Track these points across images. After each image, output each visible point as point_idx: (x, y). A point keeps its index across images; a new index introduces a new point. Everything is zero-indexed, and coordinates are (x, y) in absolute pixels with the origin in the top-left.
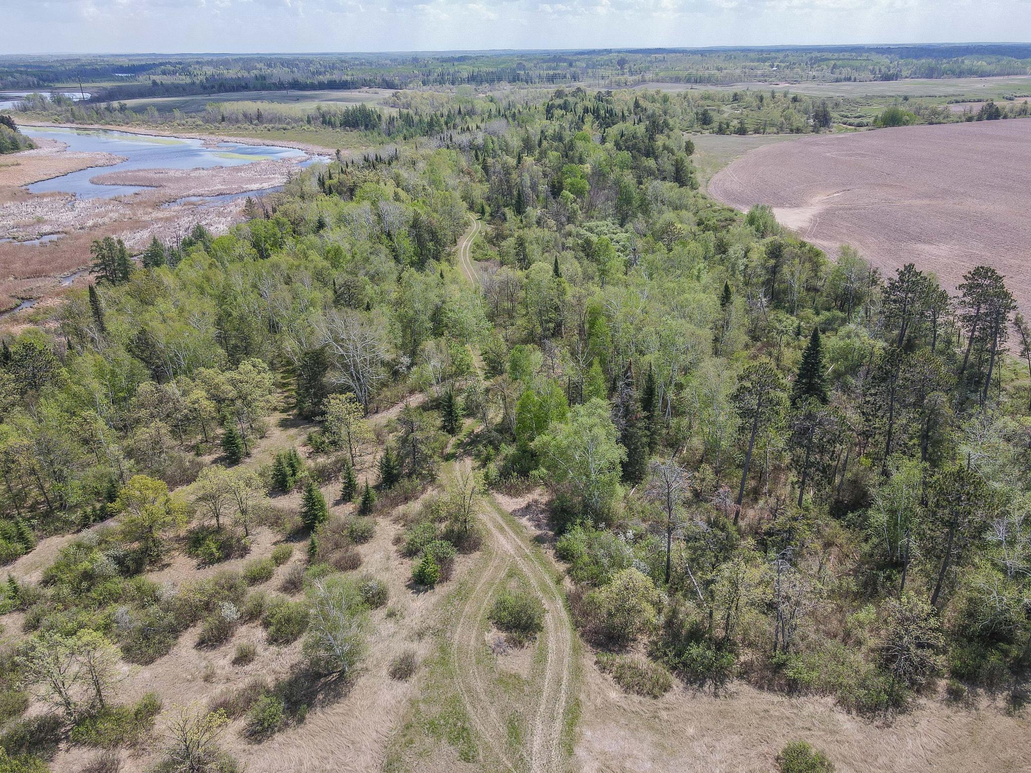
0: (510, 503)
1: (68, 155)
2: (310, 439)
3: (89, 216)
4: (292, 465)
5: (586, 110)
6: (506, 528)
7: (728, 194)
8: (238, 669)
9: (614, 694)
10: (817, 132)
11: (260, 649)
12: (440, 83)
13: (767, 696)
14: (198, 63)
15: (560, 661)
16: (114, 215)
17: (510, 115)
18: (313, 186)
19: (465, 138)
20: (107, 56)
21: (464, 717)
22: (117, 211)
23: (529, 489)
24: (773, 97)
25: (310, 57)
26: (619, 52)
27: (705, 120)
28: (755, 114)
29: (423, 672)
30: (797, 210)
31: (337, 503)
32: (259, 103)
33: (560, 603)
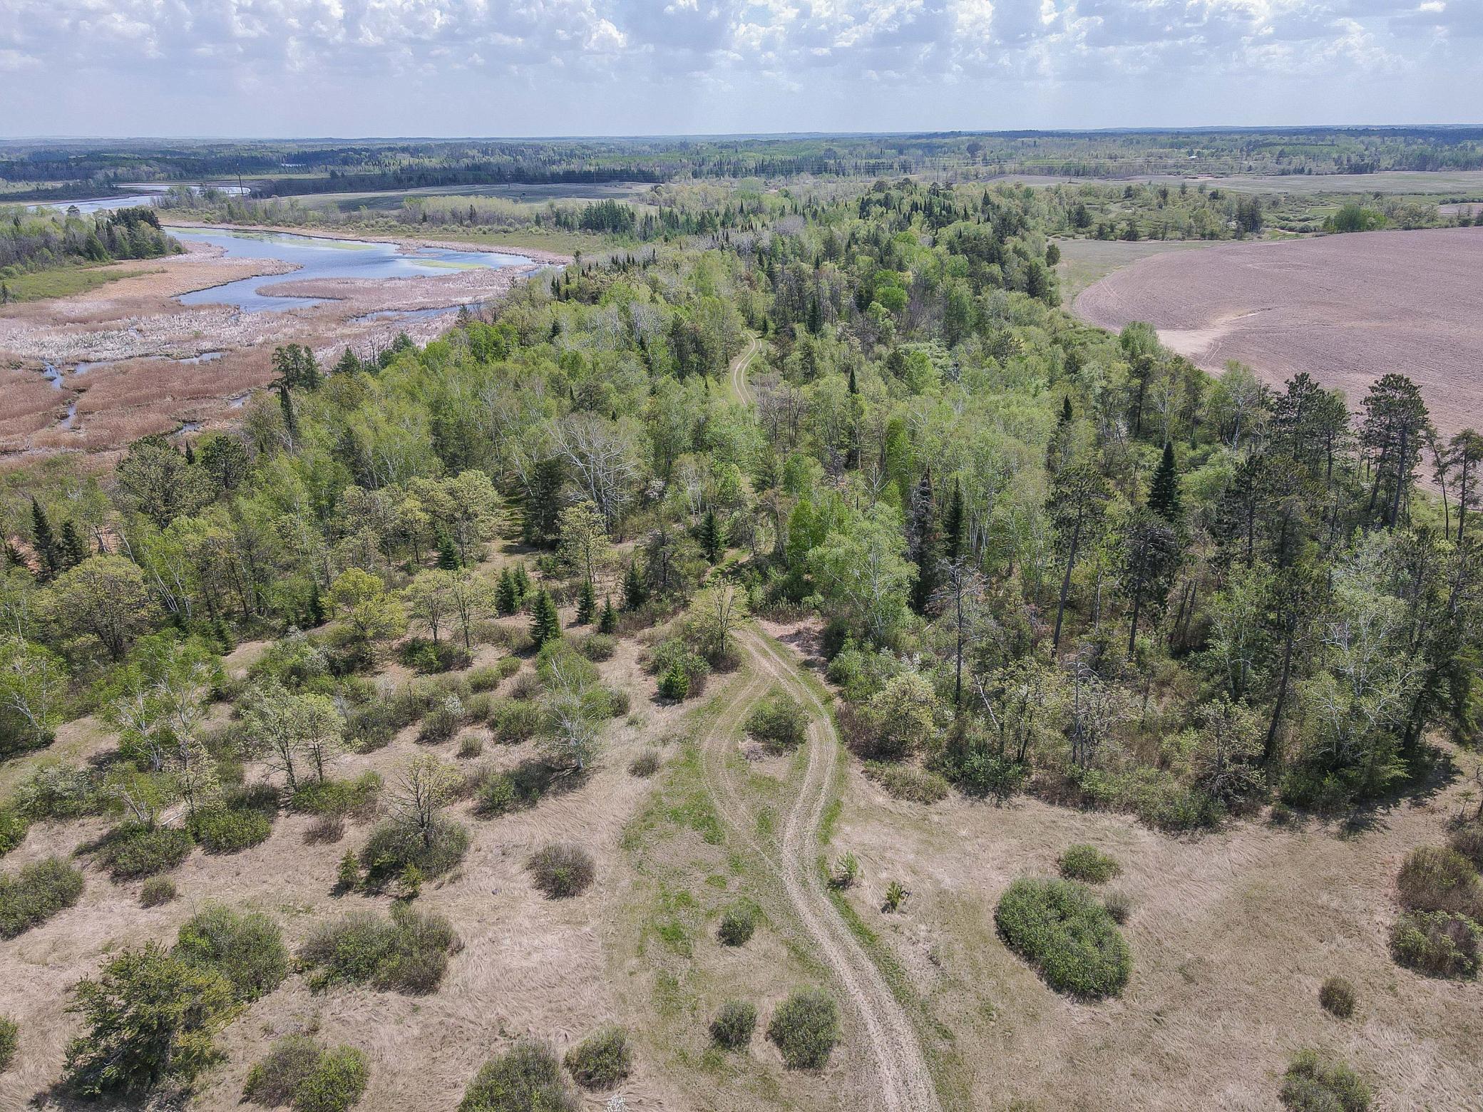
0: (775, 630)
1: (226, 260)
2: (540, 563)
3: (258, 332)
4: (520, 584)
5: (915, 207)
6: (771, 653)
7: (1100, 313)
8: (463, 761)
9: (881, 798)
10: (1240, 238)
11: (486, 746)
12: (717, 175)
13: (1057, 810)
14: (390, 149)
15: (822, 769)
16: (290, 331)
17: (812, 212)
18: (545, 291)
19: (745, 239)
20: (270, 141)
21: (710, 808)
22: (293, 326)
23: (801, 616)
24: (1184, 193)
25: (541, 143)
26: (972, 134)
27: (1080, 220)
28: (1154, 215)
29: (667, 771)
30: (1193, 333)
31: (572, 625)
32: (472, 197)
33: (827, 720)
